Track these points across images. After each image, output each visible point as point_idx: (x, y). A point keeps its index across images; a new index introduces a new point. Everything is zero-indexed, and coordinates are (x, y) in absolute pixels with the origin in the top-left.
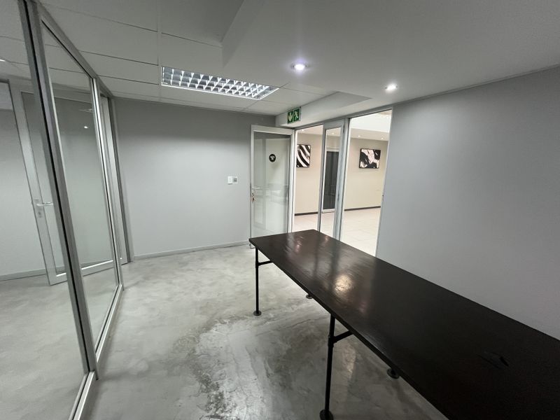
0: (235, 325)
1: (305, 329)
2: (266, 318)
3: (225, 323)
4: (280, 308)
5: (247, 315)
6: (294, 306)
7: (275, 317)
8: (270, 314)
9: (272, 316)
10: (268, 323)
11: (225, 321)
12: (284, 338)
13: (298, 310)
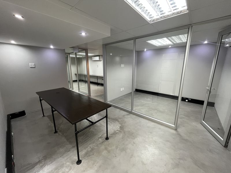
0: (113, 131)
1: (84, 138)
2: (102, 137)
3: (117, 131)
4: (97, 146)
5: (111, 136)
6: (90, 149)
7: (98, 139)
8: (101, 140)
9: (100, 139)
10: (100, 136)
11: (118, 131)
12: (92, 132)
13: (87, 148)
